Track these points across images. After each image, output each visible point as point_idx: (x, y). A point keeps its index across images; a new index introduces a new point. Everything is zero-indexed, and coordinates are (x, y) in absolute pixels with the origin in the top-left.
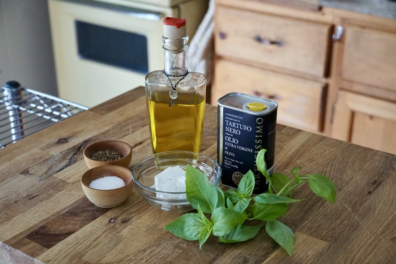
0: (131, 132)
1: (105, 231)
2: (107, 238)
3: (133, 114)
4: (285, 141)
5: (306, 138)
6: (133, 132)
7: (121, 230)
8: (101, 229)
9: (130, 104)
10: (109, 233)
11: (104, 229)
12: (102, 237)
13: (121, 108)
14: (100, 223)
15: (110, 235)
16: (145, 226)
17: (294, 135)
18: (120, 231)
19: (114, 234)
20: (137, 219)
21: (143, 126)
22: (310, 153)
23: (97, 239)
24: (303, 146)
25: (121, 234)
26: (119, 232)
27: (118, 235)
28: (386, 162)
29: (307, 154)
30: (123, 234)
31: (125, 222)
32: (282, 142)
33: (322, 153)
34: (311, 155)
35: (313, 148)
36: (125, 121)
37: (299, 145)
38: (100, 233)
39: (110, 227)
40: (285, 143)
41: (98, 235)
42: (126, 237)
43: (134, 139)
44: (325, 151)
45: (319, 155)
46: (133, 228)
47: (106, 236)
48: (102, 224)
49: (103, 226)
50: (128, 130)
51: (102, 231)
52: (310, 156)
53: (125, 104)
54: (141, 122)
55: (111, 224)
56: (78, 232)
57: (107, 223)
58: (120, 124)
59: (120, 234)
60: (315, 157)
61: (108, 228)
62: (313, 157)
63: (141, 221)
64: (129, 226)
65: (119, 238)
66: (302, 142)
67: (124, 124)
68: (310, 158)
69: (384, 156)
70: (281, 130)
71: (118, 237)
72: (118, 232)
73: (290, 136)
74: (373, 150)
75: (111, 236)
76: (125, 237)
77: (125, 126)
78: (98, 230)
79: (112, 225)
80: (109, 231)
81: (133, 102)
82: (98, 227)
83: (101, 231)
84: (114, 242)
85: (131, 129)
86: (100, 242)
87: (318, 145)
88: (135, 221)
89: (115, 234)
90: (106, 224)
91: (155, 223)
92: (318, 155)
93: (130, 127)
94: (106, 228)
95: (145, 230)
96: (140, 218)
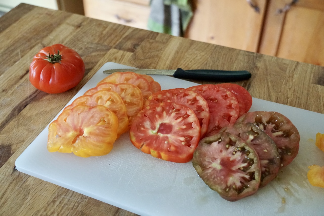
0: (20, 56)
1: (11, 183)
2: (14, 191)
3: (20, 36)
4: (161, 50)
5: (178, 44)
6: (22, 57)
7: (27, 179)
8: (6, 181)
9: (15, 25)
10: (15, 185)
11: (10, 181)
12: (9, 191)
13: (7, 30)
14: (5, 173)
15: (17, 188)
17: (167, 42)
18: (26, 180)
19: (20, 185)
21: (31, 48)
22: (185, 59)
24: (177, 52)
25: (27, 183)
26: (26, 182)
27: (24, 185)
28: (249, 61)
29: (182, 61)
30: (29, 184)
32: (159, 51)
33: (194, 59)
34: (186, 62)
35: (186, 54)
36: (13, 45)
37: (173, 52)
38: (6, 186)
39: (15, 176)
40: (162, 52)
41: (5, 189)
42: (33, 187)
43: (24, 64)
44: (197, 56)
45: (193, 61)
47: (13, 189)
48: (7, 175)
49: (8, 177)
50: (17, 54)
51: (8, 183)
52: (186, 63)
53: (10, 25)
54: (28, 44)
55: (15, 172)
57: (11, 172)
58: (8, 48)
59: (26, 185)
60: (190, 64)
61: (14, 178)
62: (188, 64)
65: (26, 190)
66: (175, 49)
67: (12, 48)
68: (186, 65)
69: (246, 55)
70: (155, 38)
71: (25, 189)
72: (24, 182)
73: (164, 43)
74: (236, 49)
75: (18, 188)
76: (32, 187)
77: (13, 51)
78: (3, 183)
80: (15, 182)
81: (18, 22)
82: (3, 178)
83: (6, 184)
84: (22, 195)
85: (20, 53)
86: (8, 199)
87: (190, 51)
89: (22, 185)
90: (11, 174)
92: (191, 61)
93: (19, 51)
94: (11, 179)
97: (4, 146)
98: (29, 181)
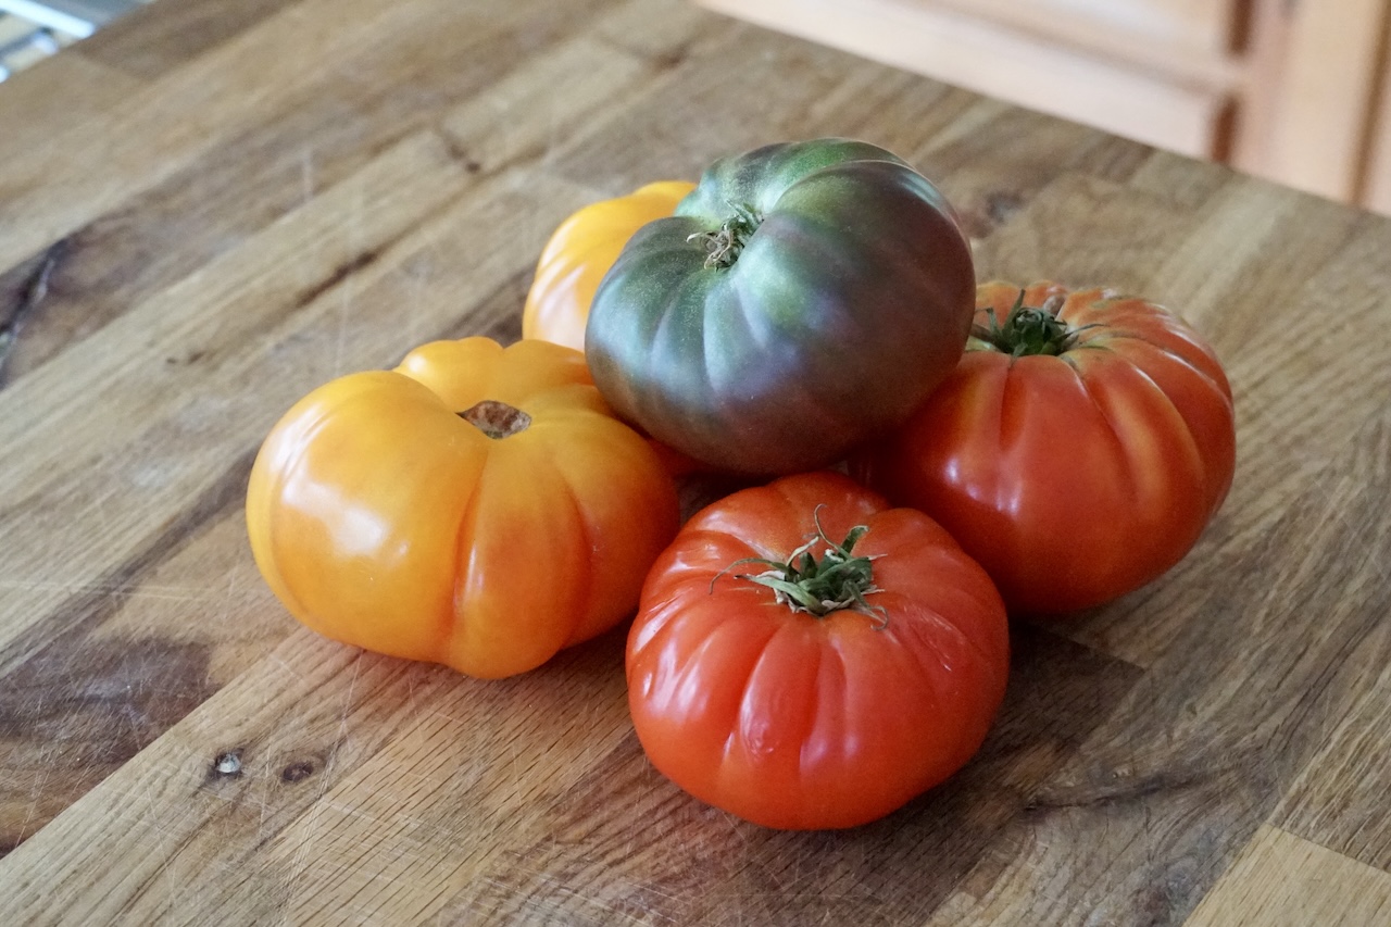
0: (308, 183)
1: (192, 836)
2: (198, 884)
3: (319, 75)
4: (1157, 242)
5: (1268, 225)
6: (321, 188)
7: (281, 829)
8: (164, 822)
10: (212, 852)
11: (182, 826)
12: (172, 874)
13: (251, 39)
14: (158, 783)
15: (218, 865)
16: (414, 801)
17: (1200, 202)
18: (275, 834)
19: (240, 855)
20: (370, 750)
21: (377, 150)
22: (1296, 314)
23: (140, 890)
24: (1256, 269)
25: (280, 852)
26: (270, 843)
27: (260, 857)
29: (1280, 324)
30: (289, 857)
31: (298, 779)
32: (1140, 246)
33: (1359, 317)
34: (1303, 325)
35: (1311, 284)
36: (278, 118)
37: (1234, 263)
38: (162, 850)
39: (214, 806)
40: (1159, 254)
41: (150, 863)
42: (312, 875)
43: (325, 231)
44: (1376, 306)
45: (1349, 328)
46: (347, 811)
47: (194, 871)
48: (172, 791)
49: (173, 801)
50: (294, 173)
51: (172, 837)
52: (1300, 336)
54: (360, 124)
55: (218, 785)
56: (29, 844)
57: (197, 780)
58: (246, 135)
59: (271, 857)
60: (1328, 341)
61: (207, 815)
62: (1318, 342)
63: (391, 768)
64: (324, 803)
65: (267, 883)
66: (1248, 246)
67: (270, 136)
68: (1303, 345)
70: (1128, 173)
71: (263, 876)
72: (263, 843)
73: (1177, 208)
75: (224, 867)
76: (302, 876)
77: (273, 150)
78: (147, 830)
79: (227, 792)
80: (210, 833)
82: (148, 808)
83: (163, 838)
84: (244, 909)
85: (308, 169)
86: (164, 913)
87: (1337, 268)
88: (355, 767)
89: (247, 858)
90: (191, 789)
91: (471, 779)
92: (1338, 329)
93: (304, 154)
94: (192, 818)
95: (413, 826)
96: (385, 743)
97: (170, 645)
98: (287, 842)
